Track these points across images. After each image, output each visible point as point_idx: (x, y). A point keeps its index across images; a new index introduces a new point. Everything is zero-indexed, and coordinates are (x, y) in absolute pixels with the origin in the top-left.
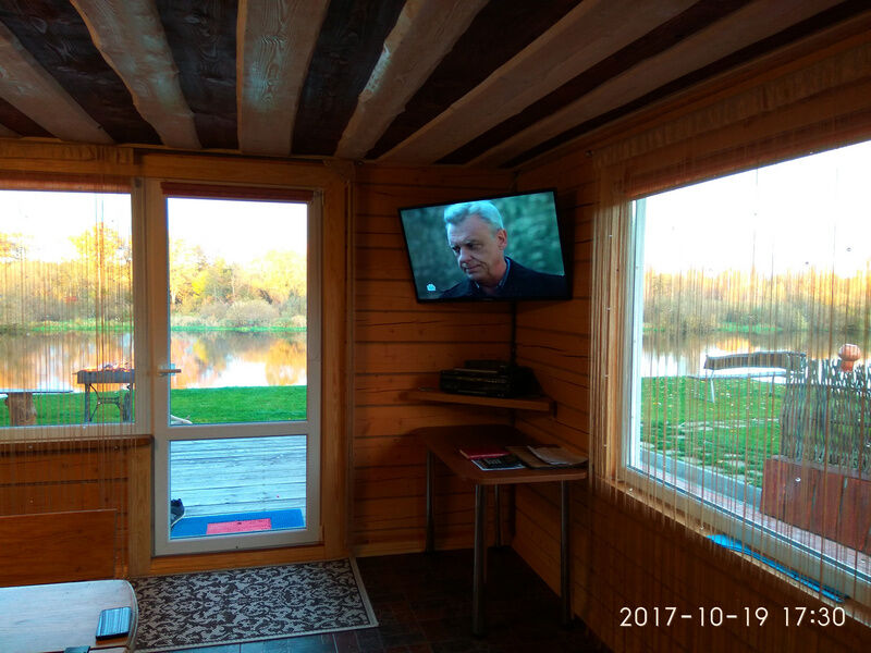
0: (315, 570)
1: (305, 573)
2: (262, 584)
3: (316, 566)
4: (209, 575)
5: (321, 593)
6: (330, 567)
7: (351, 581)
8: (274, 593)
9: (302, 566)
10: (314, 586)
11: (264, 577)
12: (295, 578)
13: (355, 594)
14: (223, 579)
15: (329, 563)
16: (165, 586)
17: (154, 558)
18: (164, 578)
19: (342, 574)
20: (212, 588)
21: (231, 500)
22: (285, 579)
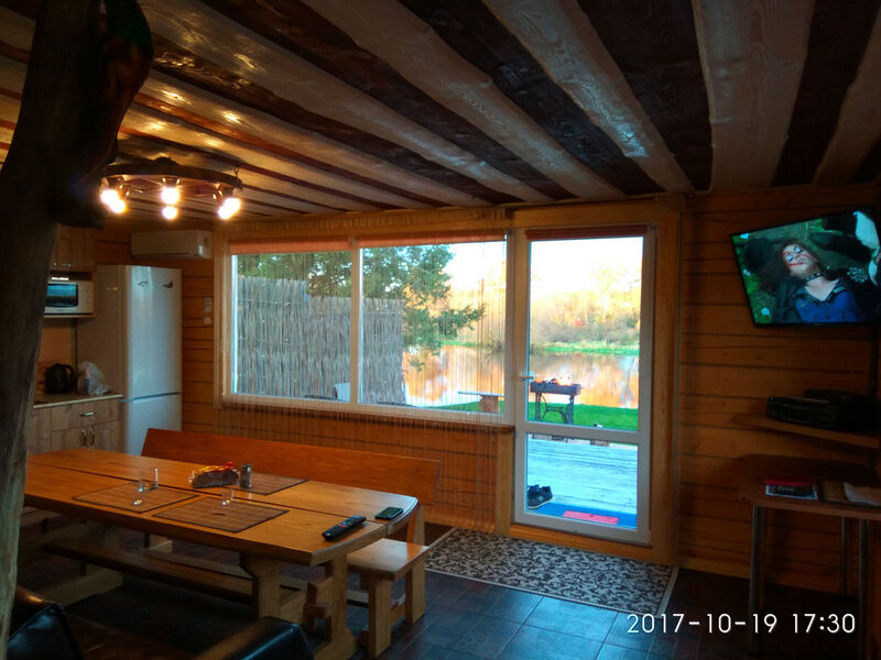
0: (637, 566)
1: (627, 566)
2: (586, 564)
3: (641, 563)
4: (550, 546)
5: (631, 584)
6: (652, 568)
7: (664, 583)
8: (591, 572)
9: (628, 561)
10: (628, 577)
11: (591, 559)
12: (616, 568)
13: (659, 592)
14: (559, 552)
15: (652, 565)
16: (515, 546)
17: (514, 524)
18: (517, 540)
19: (658, 575)
20: (547, 556)
21: (599, 498)
22: (607, 565)
